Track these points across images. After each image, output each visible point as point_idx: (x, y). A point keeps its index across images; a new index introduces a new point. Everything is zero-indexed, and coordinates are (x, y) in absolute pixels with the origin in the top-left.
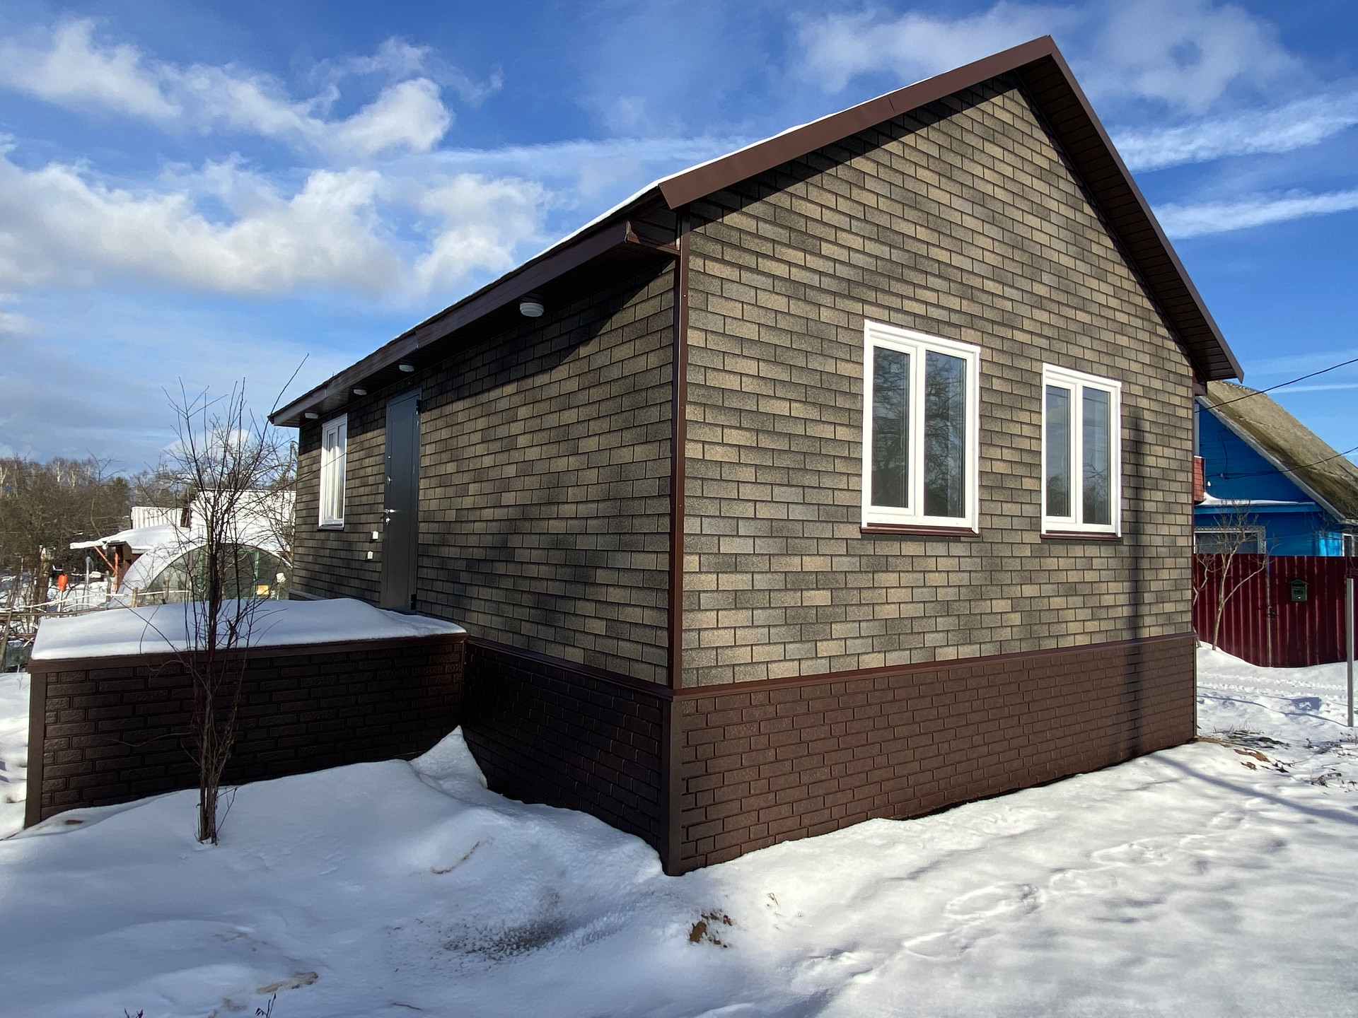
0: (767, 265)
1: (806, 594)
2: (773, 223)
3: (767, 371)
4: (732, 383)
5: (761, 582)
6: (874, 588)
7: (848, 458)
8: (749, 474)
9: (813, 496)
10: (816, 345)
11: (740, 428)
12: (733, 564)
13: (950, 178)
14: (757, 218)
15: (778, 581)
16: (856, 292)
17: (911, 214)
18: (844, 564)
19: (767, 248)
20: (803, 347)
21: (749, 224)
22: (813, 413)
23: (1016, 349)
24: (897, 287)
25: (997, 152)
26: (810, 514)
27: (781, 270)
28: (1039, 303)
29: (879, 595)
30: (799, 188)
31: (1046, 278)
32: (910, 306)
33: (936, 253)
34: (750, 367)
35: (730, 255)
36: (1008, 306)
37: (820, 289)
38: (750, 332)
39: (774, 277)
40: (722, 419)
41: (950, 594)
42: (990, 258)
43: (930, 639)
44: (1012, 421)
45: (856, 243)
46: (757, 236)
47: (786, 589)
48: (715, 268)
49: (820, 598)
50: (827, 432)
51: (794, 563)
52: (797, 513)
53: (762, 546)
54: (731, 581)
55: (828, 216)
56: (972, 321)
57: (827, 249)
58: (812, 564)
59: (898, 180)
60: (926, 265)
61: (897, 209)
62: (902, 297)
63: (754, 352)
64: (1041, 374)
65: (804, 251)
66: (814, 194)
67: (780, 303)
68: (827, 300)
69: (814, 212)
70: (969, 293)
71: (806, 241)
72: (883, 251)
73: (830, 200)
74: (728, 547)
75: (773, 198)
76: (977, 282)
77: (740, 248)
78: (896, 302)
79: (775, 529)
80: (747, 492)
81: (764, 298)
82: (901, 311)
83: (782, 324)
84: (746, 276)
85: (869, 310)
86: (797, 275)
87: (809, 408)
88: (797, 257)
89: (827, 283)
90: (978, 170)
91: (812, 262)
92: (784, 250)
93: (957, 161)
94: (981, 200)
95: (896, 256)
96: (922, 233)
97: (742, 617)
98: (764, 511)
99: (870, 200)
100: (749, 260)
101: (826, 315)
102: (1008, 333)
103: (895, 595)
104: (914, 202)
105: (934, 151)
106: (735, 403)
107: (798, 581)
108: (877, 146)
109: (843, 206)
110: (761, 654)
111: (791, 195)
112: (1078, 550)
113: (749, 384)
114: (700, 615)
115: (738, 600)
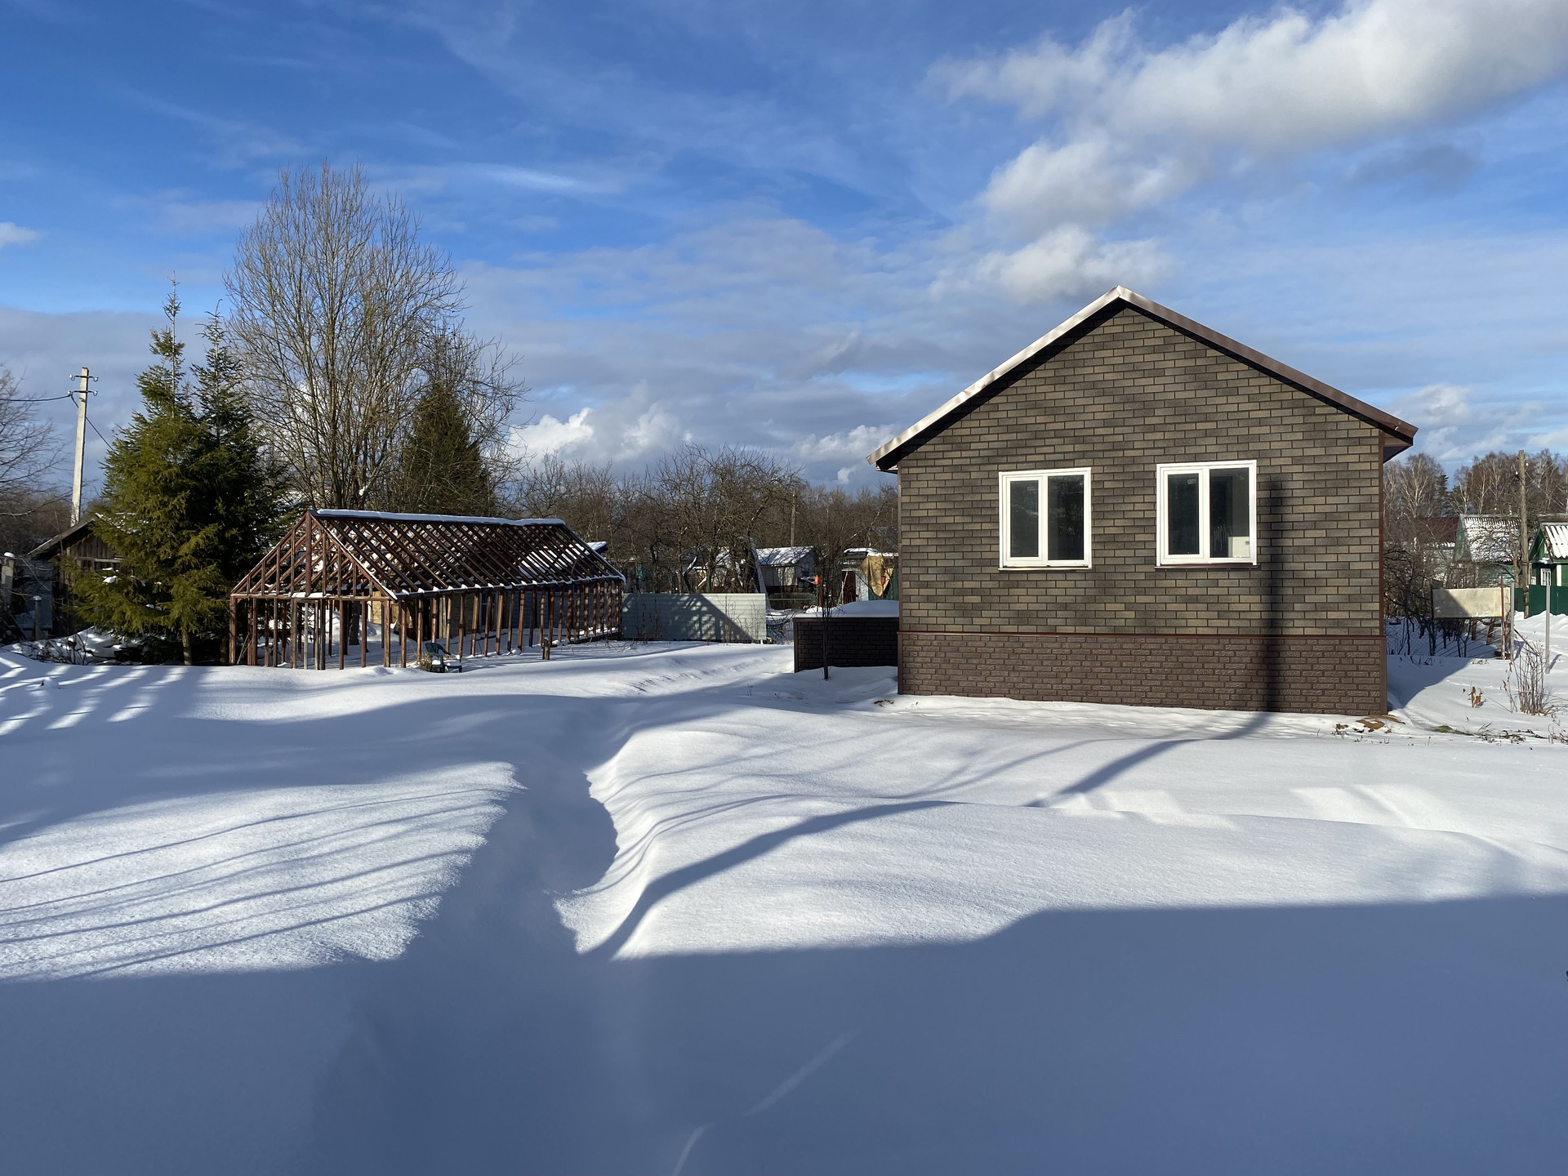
0: (938, 462)
1: (965, 597)
2: (943, 444)
3: (940, 505)
4: (924, 513)
5: (940, 592)
6: (1008, 595)
7: (991, 537)
8: (933, 549)
9: (969, 556)
10: (969, 489)
11: (928, 531)
12: (927, 585)
13: (1065, 383)
14: (934, 445)
15: (950, 592)
16: (993, 461)
17: (1032, 412)
18: (990, 584)
19: (940, 455)
20: (961, 492)
21: (931, 448)
22: (968, 520)
23: (1128, 461)
24: (1024, 451)
25: (1109, 353)
26: (969, 563)
27: (948, 462)
28: (1154, 428)
29: (1010, 599)
30: (958, 424)
31: (1158, 412)
32: (1030, 458)
33: (1050, 427)
34: (933, 505)
35: (920, 463)
36: (1120, 438)
37: (971, 465)
38: (932, 491)
39: (944, 466)
40: (919, 529)
41: (1068, 600)
42: (1098, 416)
43: (1051, 622)
44: (1124, 503)
45: (995, 437)
46: (934, 452)
47: (954, 595)
48: (912, 471)
49: (976, 599)
50: (978, 527)
51: (959, 585)
52: (959, 563)
53: (940, 577)
54: (924, 592)
55: (974, 431)
56: (1083, 455)
57: (973, 446)
58: (967, 585)
59: (1023, 398)
60: (1045, 434)
61: (1023, 413)
62: (1026, 455)
63: (935, 499)
64: (1155, 472)
65: (961, 450)
66: (965, 424)
67: (948, 476)
68: (976, 468)
69: (967, 432)
70: (1083, 440)
71: (962, 446)
72: (1014, 436)
73: (976, 424)
74: (923, 578)
75: (942, 434)
76: (1090, 432)
77: (925, 459)
78: (1023, 459)
79: (946, 571)
80: (931, 556)
81: (938, 477)
82: (1026, 462)
83: (948, 484)
84: (929, 470)
85: (1001, 467)
86: (956, 462)
87: (965, 518)
88: (958, 454)
89: (973, 461)
90: (1090, 370)
91: (964, 454)
92: (949, 453)
93: (1071, 372)
94: (1093, 385)
95: (1020, 436)
96: (1040, 419)
97: (932, 606)
98: (940, 564)
99: (1004, 415)
100: (931, 463)
101: (974, 475)
102: (1120, 454)
103: (1022, 599)
104: (1035, 405)
105: (1051, 373)
106: (925, 521)
107: (963, 592)
108: (1008, 387)
109: (983, 423)
110: (940, 621)
111: (952, 429)
112: (1203, 575)
113: (931, 513)
114: (910, 604)
115: (928, 599)
